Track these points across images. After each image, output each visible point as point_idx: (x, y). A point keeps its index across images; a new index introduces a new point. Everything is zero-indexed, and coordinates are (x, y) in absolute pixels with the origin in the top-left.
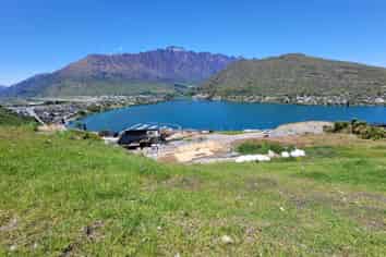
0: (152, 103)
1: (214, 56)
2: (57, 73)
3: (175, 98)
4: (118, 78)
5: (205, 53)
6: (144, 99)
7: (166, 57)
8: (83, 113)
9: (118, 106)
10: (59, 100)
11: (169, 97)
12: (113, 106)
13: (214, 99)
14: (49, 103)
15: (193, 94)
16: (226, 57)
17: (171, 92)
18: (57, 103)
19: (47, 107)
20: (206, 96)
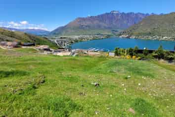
0: (100, 39)
1: (136, 14)
2: (65, 26)
3: (111, 37)
4: (88, 28)
5: (131, 13)
6: (97, 37)
7: (110, 17)
8: (72, 42)
9: (86, 40)
10: (65, 37)
11: (108, 36)
12: (83, 40)
13: (131, 37)
14: (61, 38)
15: (120, 35)
16: (143, 14)
17: (110, 34)
18: (64, 38)
19: (61, 40)
20: (127, 36)
